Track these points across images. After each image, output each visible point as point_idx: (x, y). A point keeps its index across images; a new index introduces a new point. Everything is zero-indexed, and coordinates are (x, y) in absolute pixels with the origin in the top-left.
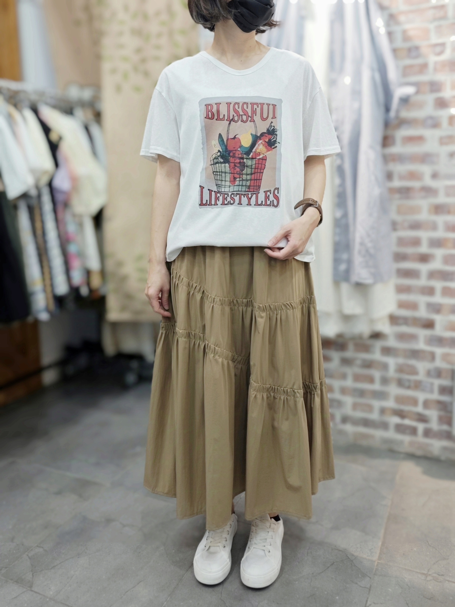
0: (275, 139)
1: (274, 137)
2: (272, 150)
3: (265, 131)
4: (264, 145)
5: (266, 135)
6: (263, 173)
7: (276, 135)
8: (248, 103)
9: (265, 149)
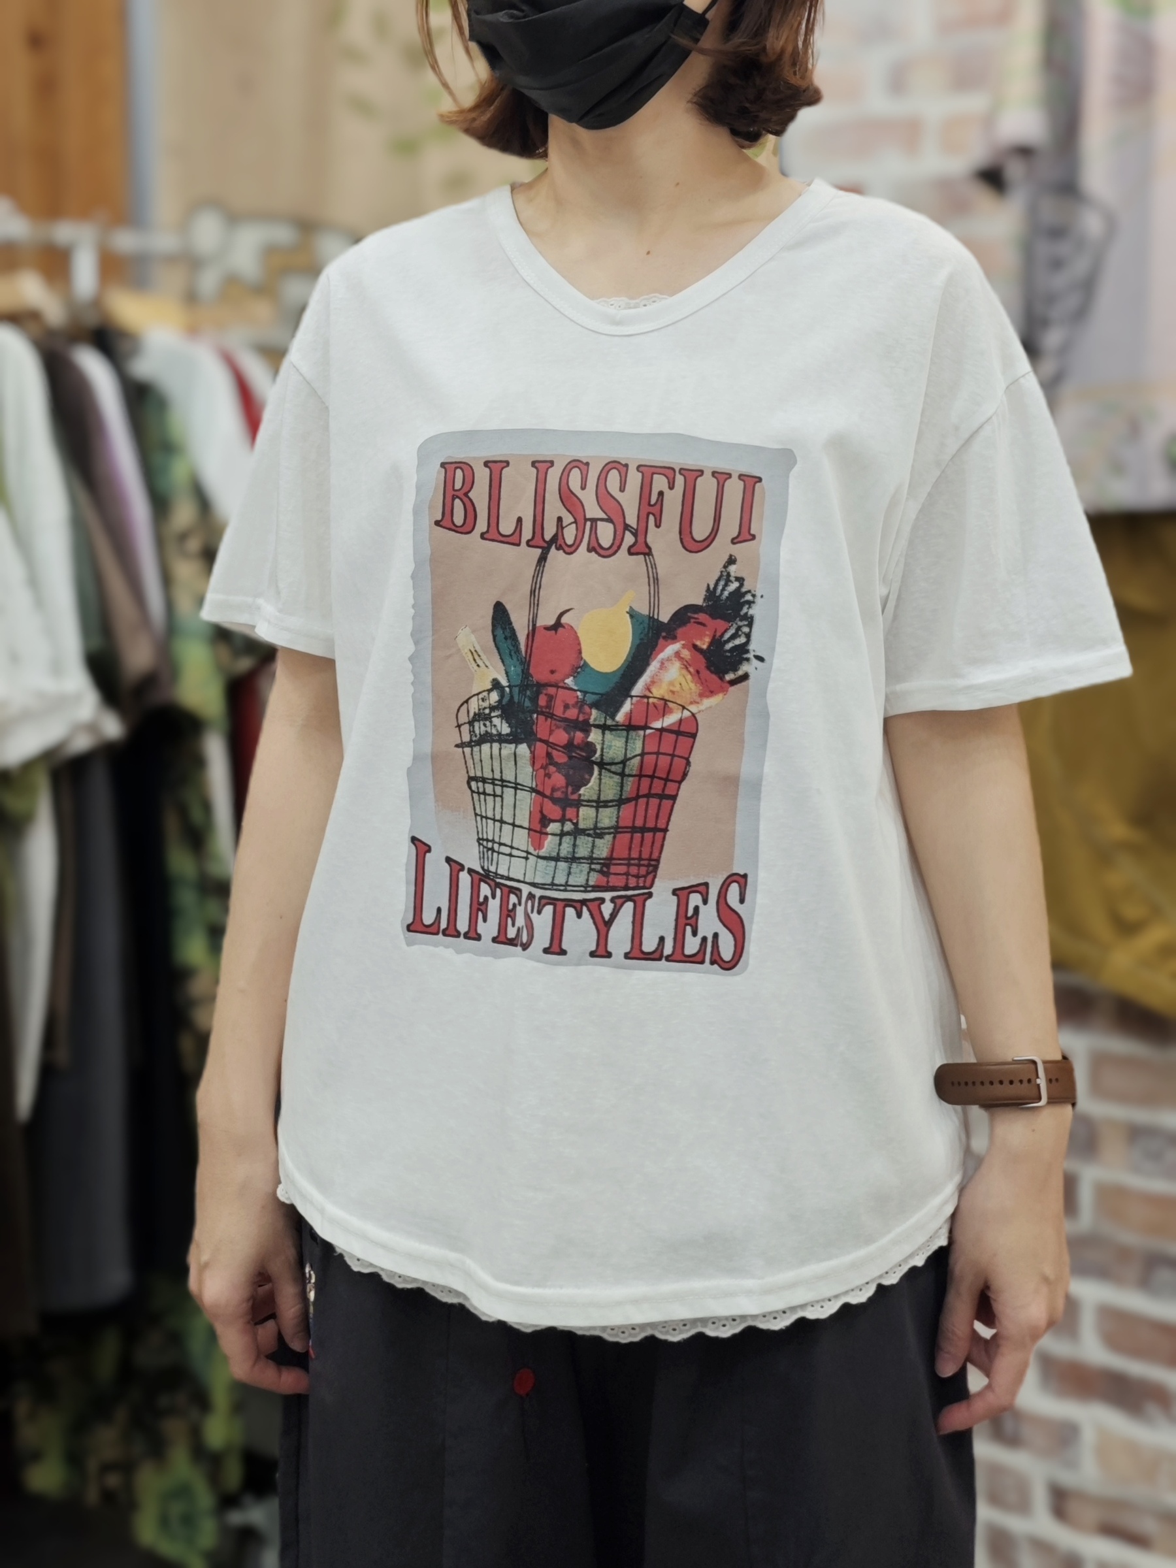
0: (741, 640)
1: (739, 628)
2: (723, 690)
3: (699, 601)
4: (686, 666)
5: (702, 617)
6: (674, 798)
7: (750, 621)
8: (626, 466)
9: (692, 685)
